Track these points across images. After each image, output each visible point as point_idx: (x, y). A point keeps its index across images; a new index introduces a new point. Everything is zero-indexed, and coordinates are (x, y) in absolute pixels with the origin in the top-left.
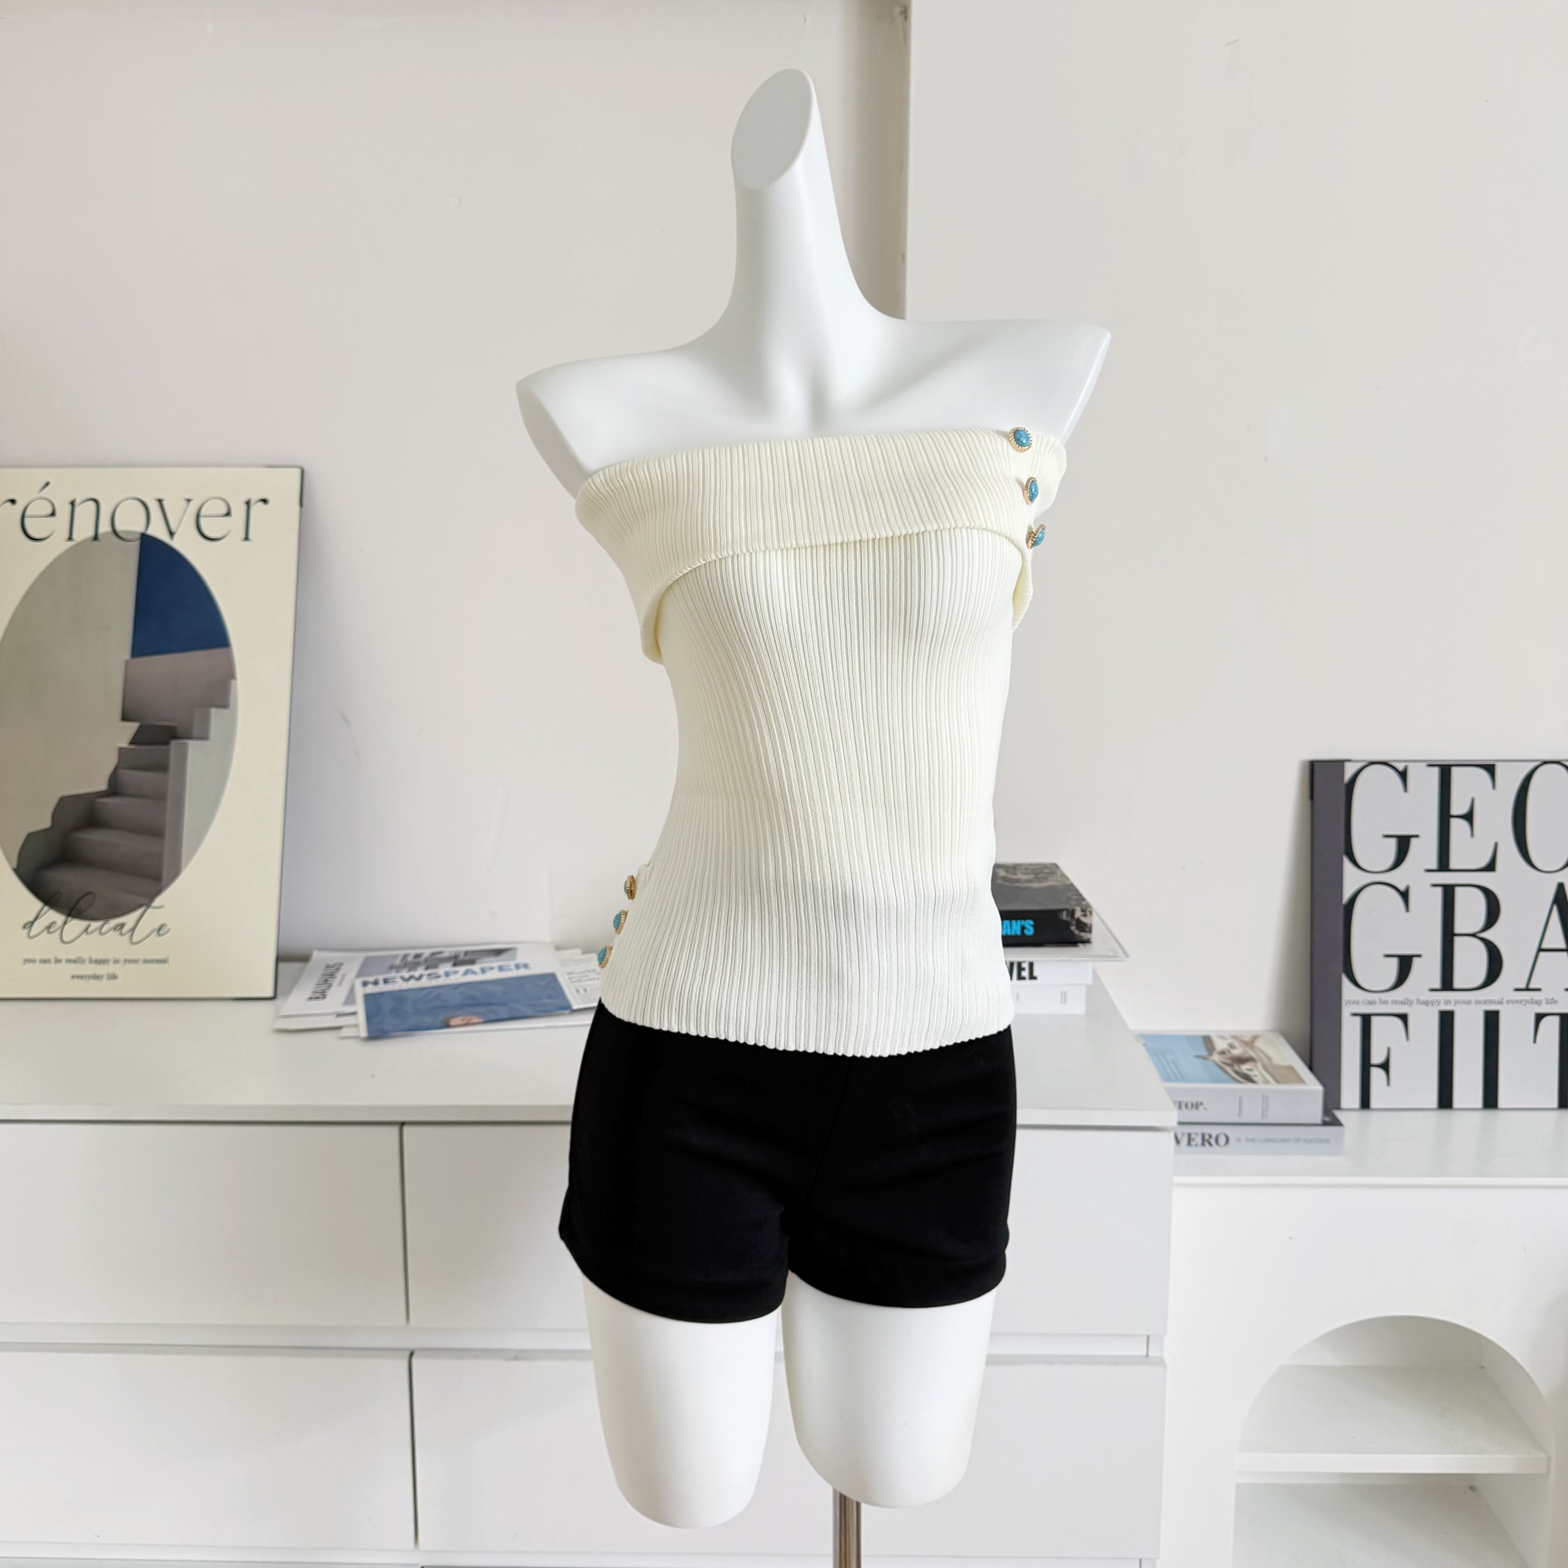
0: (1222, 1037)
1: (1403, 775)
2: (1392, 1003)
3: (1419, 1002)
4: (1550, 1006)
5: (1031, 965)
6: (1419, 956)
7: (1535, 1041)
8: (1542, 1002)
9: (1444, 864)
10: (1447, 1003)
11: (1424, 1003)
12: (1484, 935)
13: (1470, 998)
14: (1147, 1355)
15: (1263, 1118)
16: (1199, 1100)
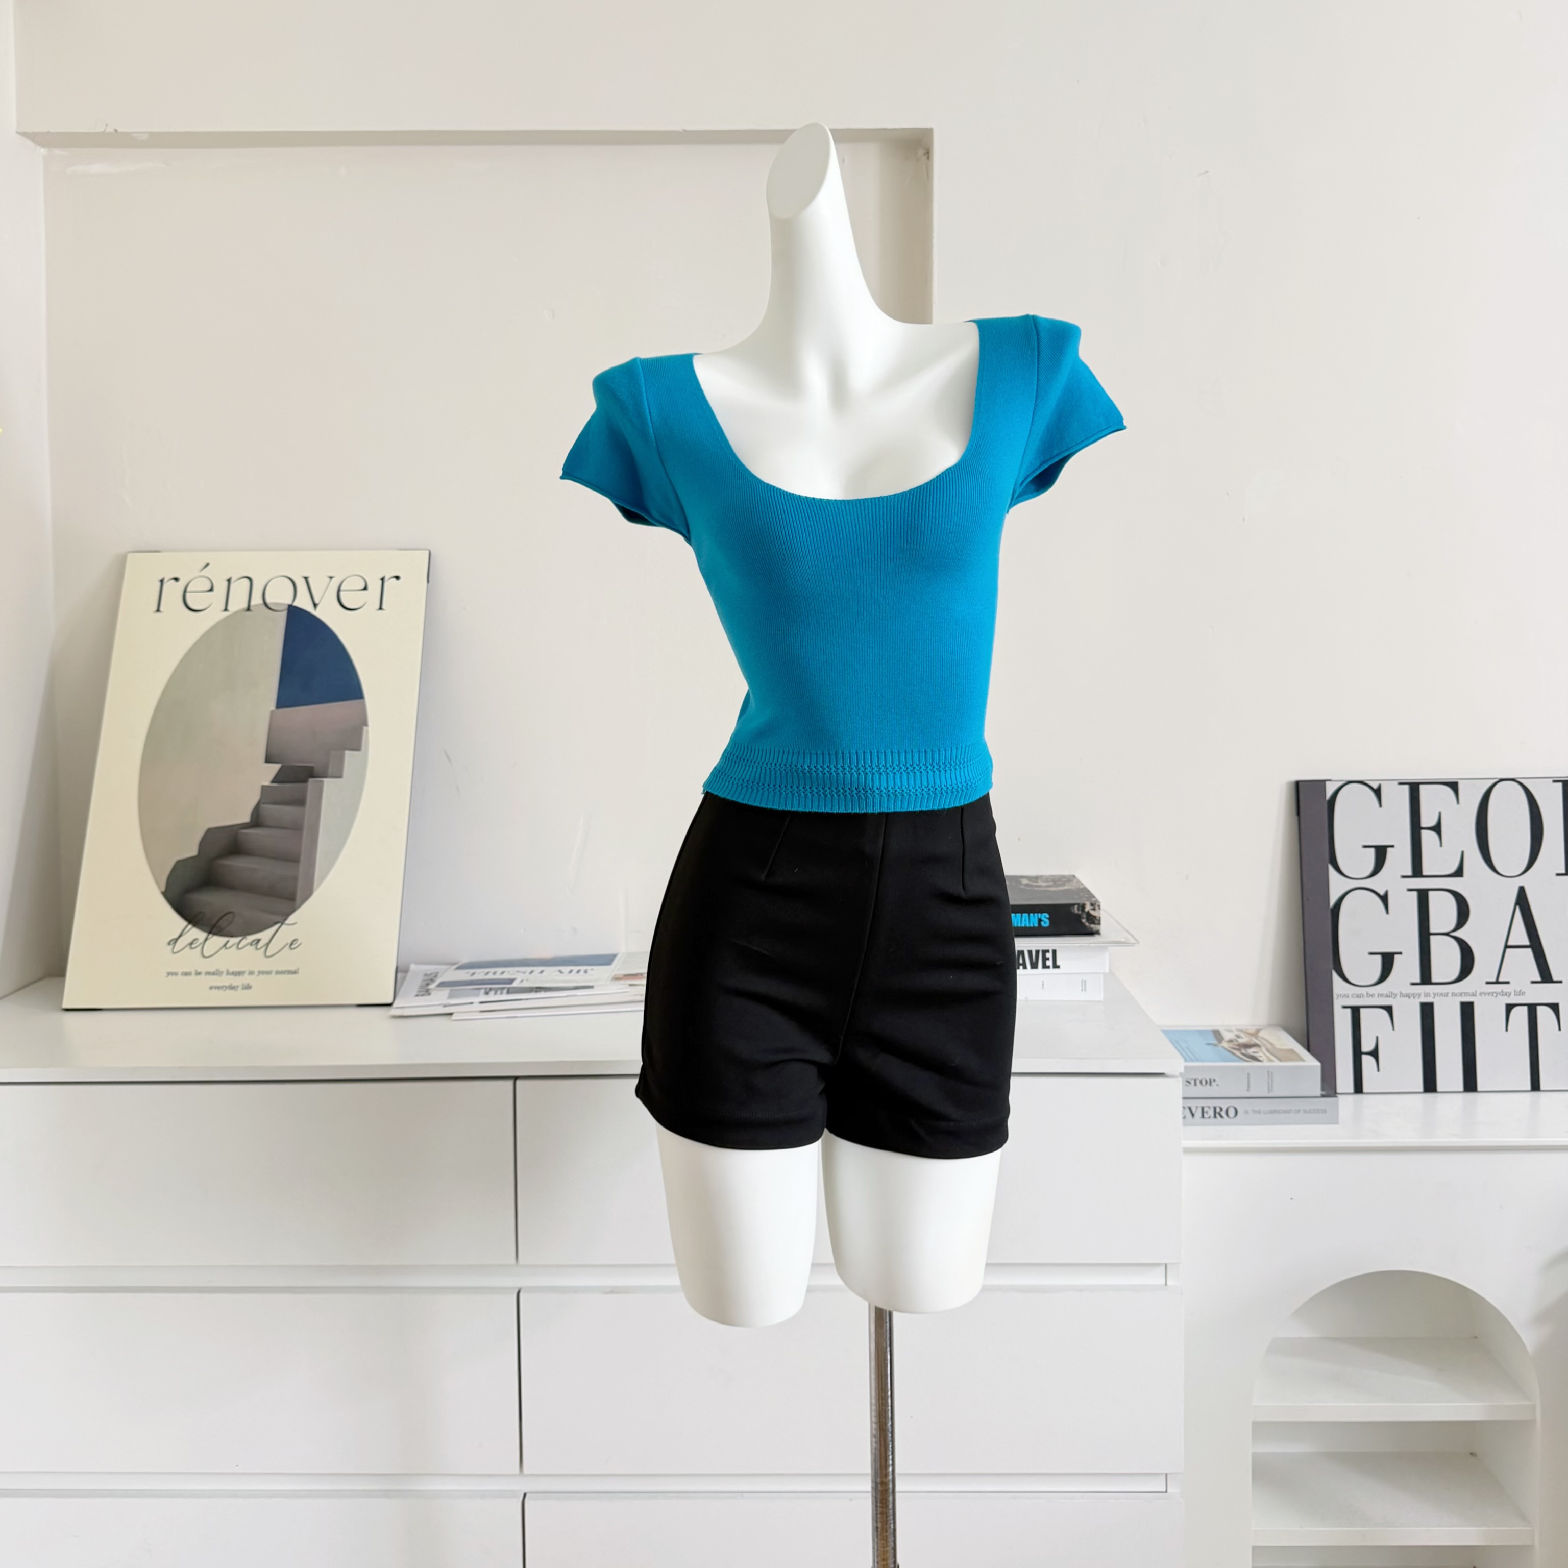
0: (1231, 1031)
1: (1377, 792)
2: (1378, 997)
3: (1402, 995)
4: (1518, 997)
5: (1053, 954)
6: (1400, 953)
7: (1507, 1030)
8: (1510, 994)
9: (1417, 871)
10: (1427, 996)
11: (1407, 996)
12: (1455, 934)
13: (1446, 991)
14: (1166, 1284)
15: (1269, 1092)
16: (1212, 1077)
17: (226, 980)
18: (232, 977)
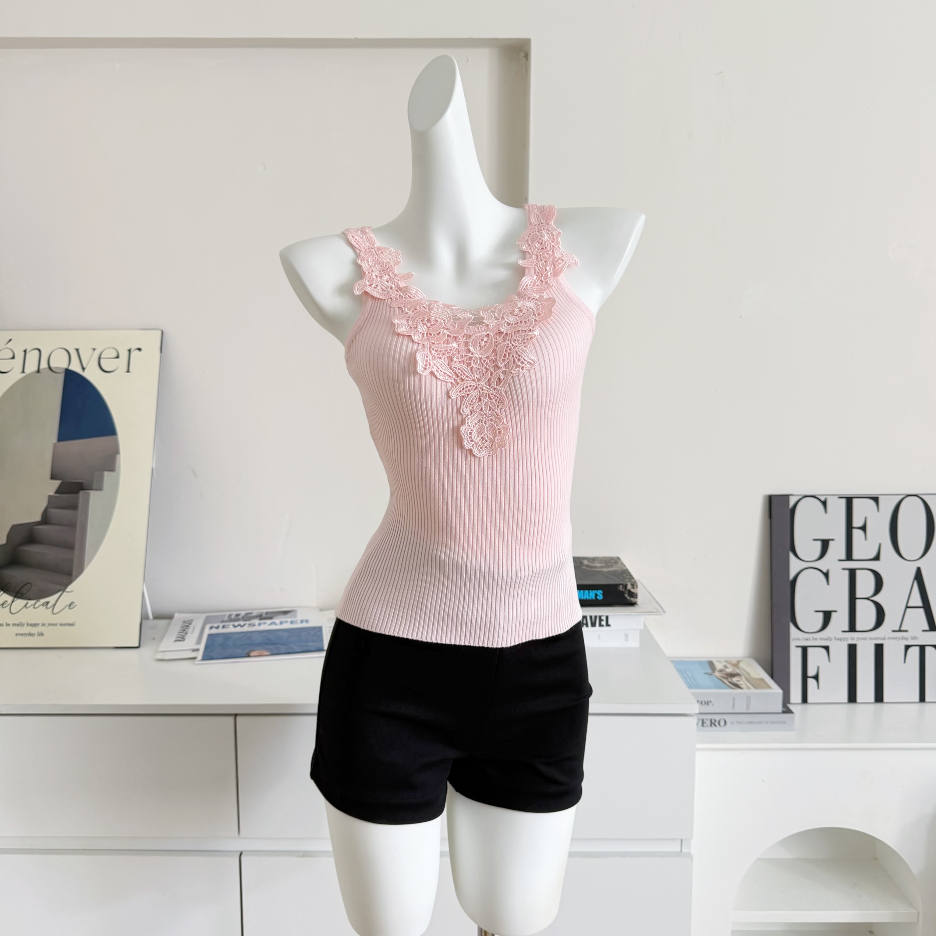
0: (720, 662)
1: (824, 503)
2: (820, 640)
3: (836, 639)
4: (912, 640)
5: (607, 618)
6: (836, 611)
7: (905, 662)
8: (908, 638)
9: (849, 556)
10: (852, 639)
11: (839, 639)
12: (873, 598)
13: (866, 636)
14: (681, 851)
15: (747, 709)
16: (709, 699)
17: (26, 630)
18: (30, 627)
